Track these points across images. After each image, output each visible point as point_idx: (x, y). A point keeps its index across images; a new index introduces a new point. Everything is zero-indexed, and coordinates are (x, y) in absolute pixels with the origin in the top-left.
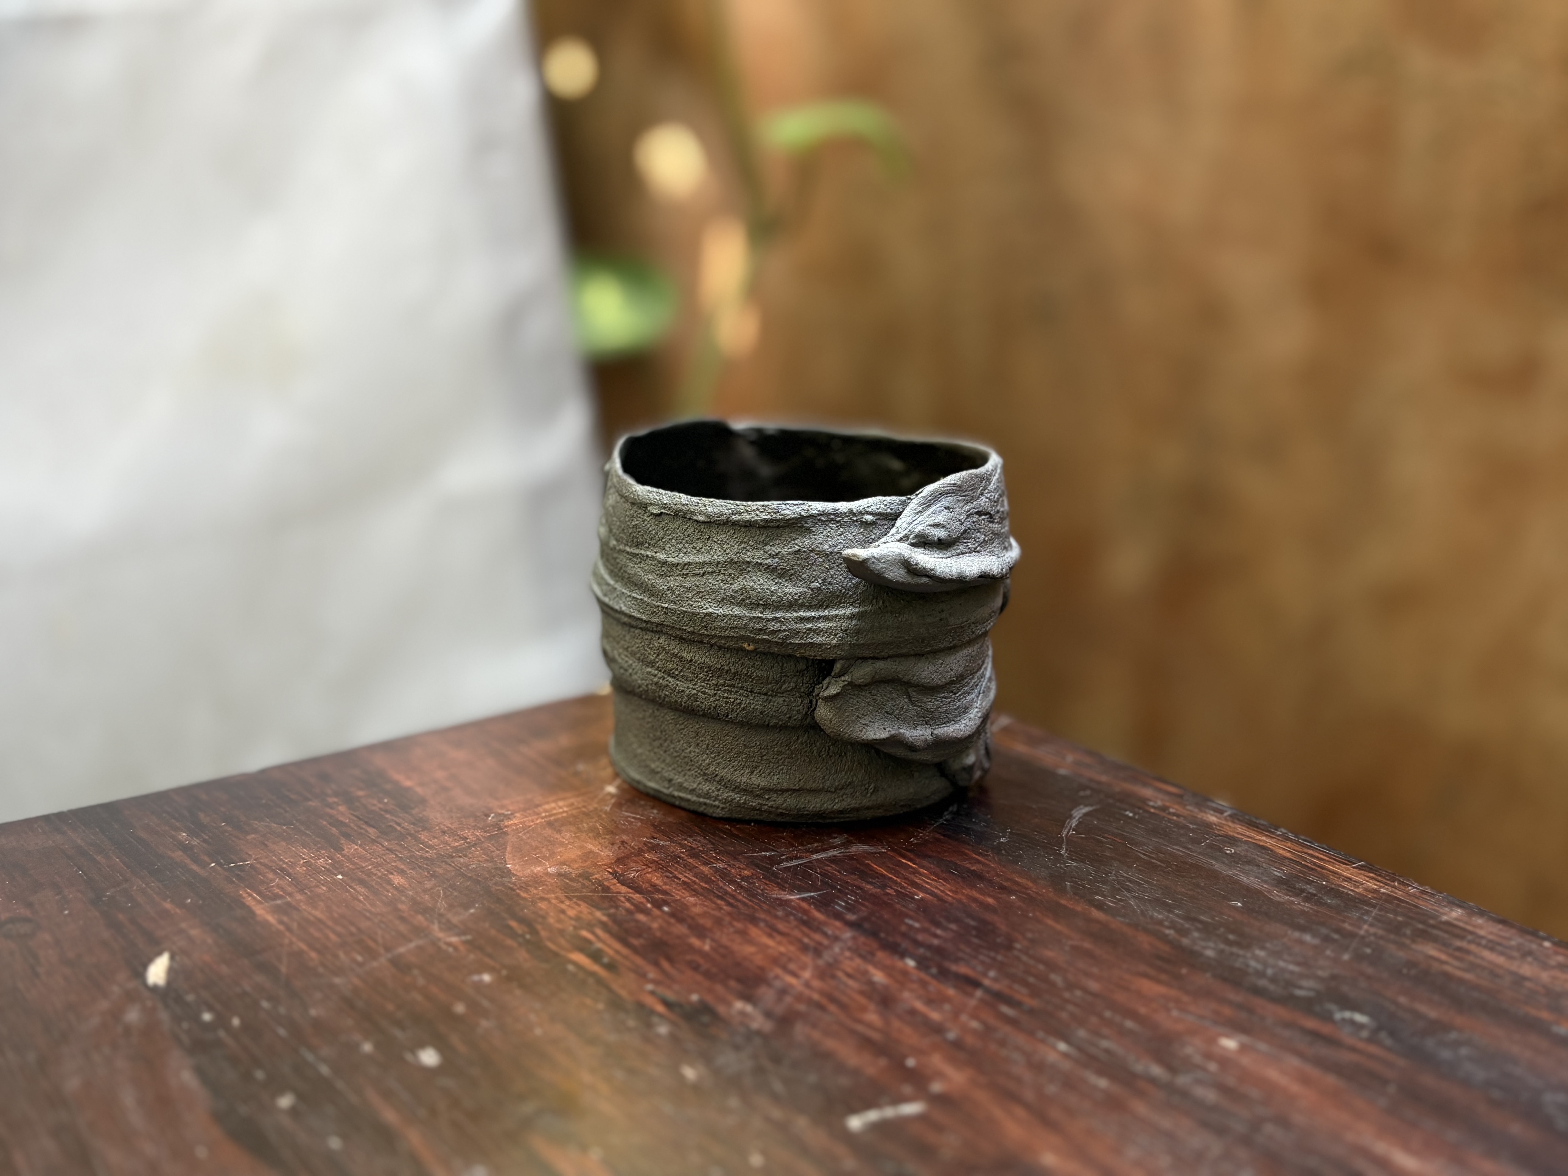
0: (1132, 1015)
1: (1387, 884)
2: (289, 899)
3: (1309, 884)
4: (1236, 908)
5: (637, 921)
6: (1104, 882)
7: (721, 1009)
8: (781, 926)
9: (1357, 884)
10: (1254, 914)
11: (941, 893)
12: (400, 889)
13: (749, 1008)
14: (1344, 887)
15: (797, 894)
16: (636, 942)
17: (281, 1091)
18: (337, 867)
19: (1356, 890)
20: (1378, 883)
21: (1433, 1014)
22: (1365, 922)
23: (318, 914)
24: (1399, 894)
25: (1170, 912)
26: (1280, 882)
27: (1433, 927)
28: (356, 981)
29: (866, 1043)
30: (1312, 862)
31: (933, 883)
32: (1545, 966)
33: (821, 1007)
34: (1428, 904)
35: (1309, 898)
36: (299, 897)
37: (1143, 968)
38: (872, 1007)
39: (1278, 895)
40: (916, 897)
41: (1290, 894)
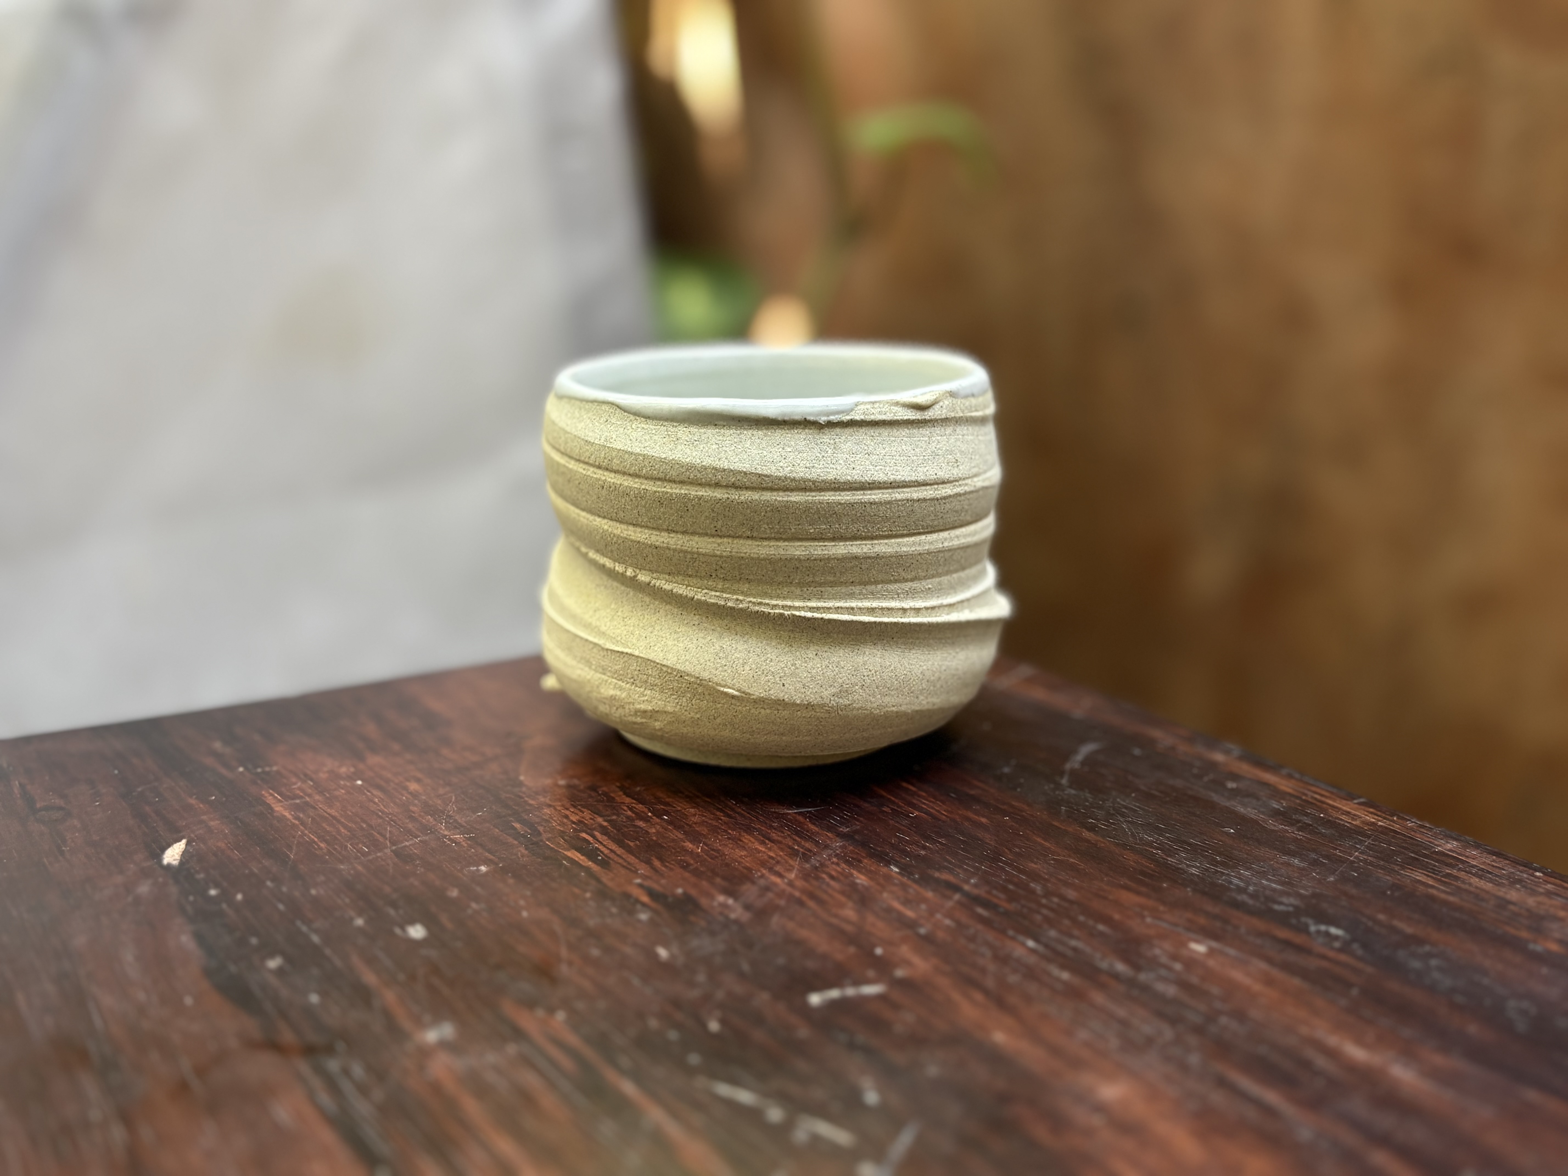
0: (1107, 920)
1: (1385, 818)
2: (308, 799)
3: (1306, 816)
4: (1228, 834)
5: (636, 826)
6: (1100, 808)
7: (704, 901)
8: (774, 835)
9: (1355, 817)
10: (1245, 840)
11: (936, 813)
12: (415, 795)
13: (730, 901)
14: (1341, 820)
15: (796, 809)
16: (632, 844)
17: (272, 955)
18: (358, 775)
19: (1353, 822)
20: (1376, 817)
21: (1409, 930)
22: (1357, 849)
23: (333, 812)
24: (1397, 827)
25: (1160, 835)
26: (1276, 814)
27: (1425, 856)
28: (360, 868)
29: (838, 934)
30: (1312, 797)
31: (931, 804)
32: (1533, 893)
33: (801, 903)
34: (1424, 837)
35: (1304, 827)
36: (317, 797)
37: (1124, 881)
38: (850, 904)
39: (1272, 824)
40: (911, 815)
41: (1286, 824)
